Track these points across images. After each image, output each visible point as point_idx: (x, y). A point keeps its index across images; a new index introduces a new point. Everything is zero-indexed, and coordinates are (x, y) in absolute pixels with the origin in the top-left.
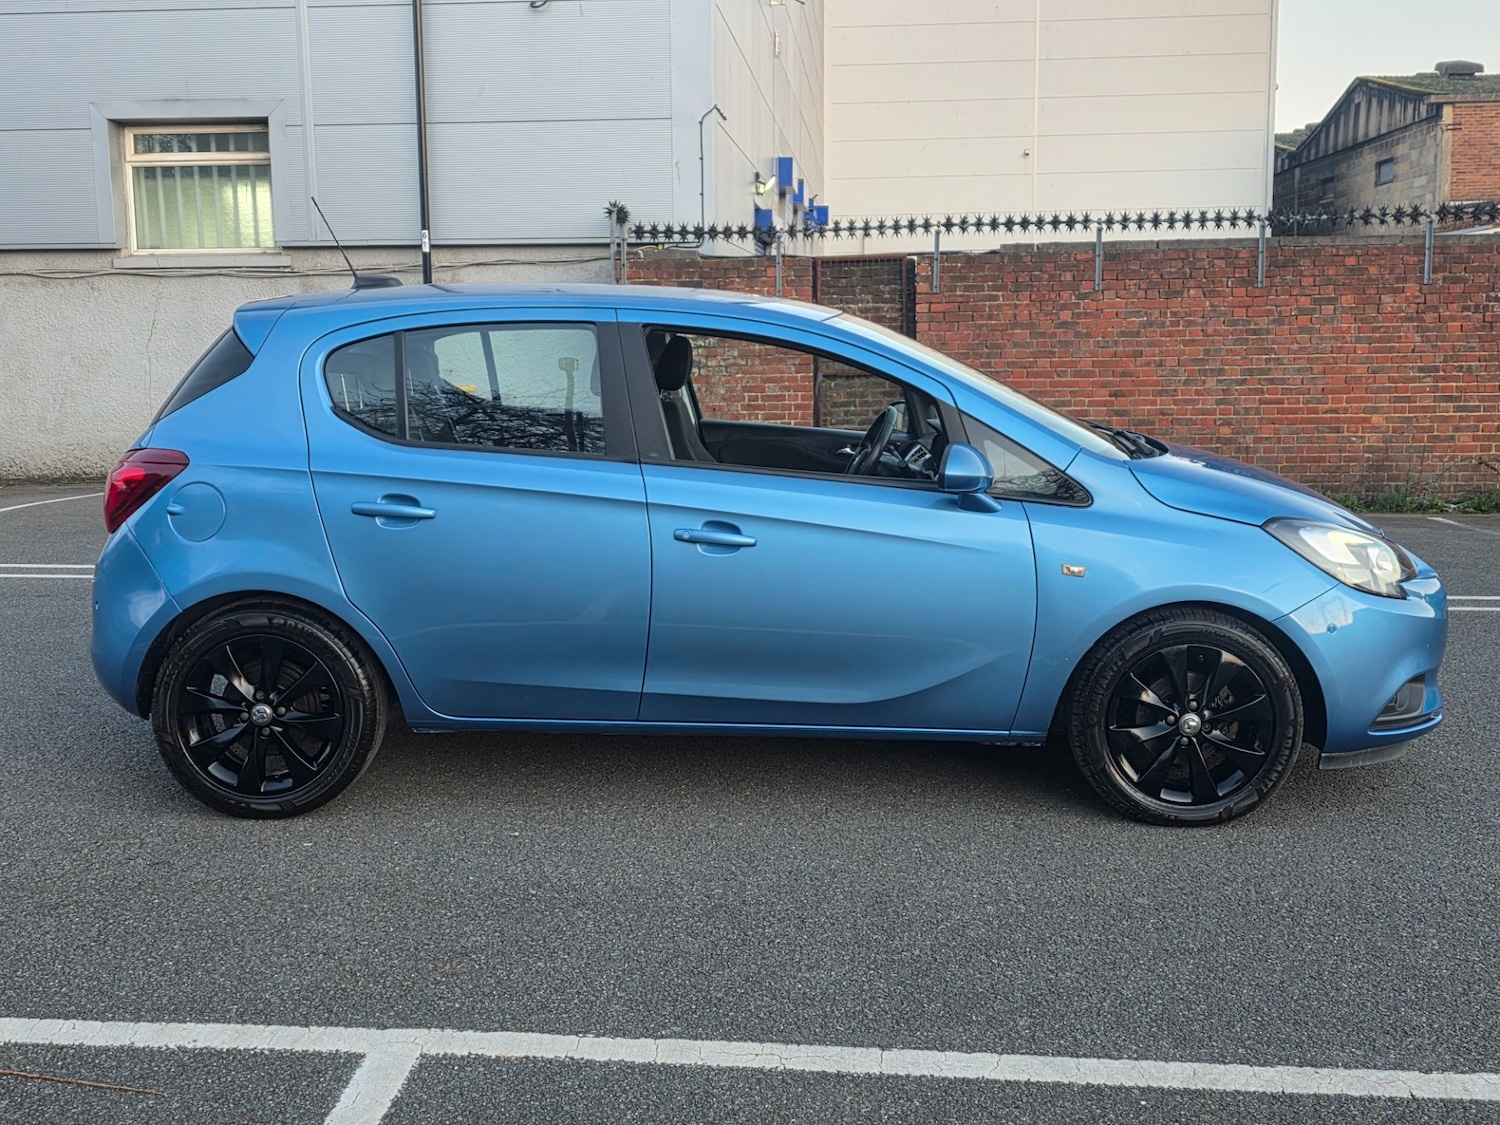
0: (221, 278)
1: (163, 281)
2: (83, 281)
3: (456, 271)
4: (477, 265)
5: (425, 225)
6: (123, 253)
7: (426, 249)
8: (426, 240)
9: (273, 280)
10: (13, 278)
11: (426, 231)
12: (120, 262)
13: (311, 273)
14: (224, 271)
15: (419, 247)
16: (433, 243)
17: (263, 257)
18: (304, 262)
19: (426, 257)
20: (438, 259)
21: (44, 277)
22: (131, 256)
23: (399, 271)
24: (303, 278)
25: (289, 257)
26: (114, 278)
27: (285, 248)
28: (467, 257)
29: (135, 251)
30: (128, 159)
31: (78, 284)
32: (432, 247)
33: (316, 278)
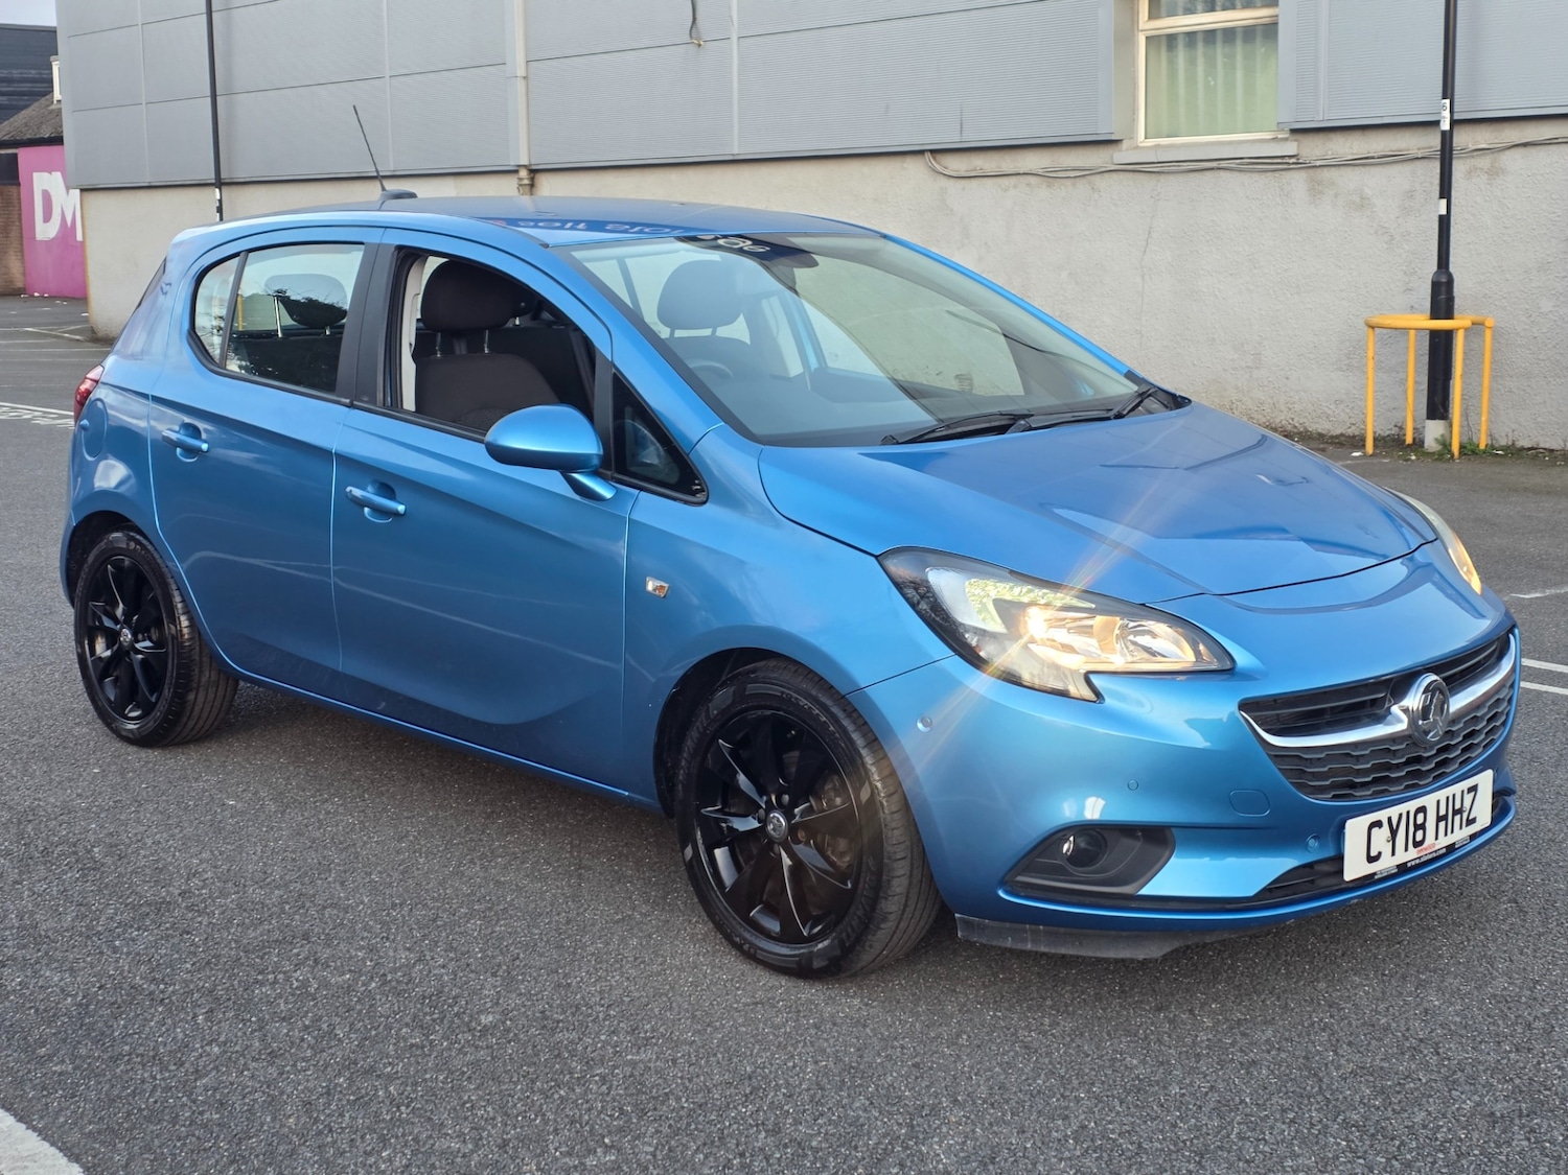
0: (1222, 173)
1: (1162, 178)
2: (1084, 180)
3: (1496, 155)
4: (1525, 145)
5: (1448, 91)
6: (1125, 145)
7: (1445, 126)
8: (1447, 114)
9: (1277, 174)
10: (1021, 178)
11: (1447, 101)
12: (1121, 155)
13: (1318, 163)
14: (1223, 164)
15: (1437, 123)
16: (1456, 117)
17: (1273, 144)
18: (1313, 149)
19: (1447, 138)
20: (1463, 139)
21: (1048, 176)
22: (1137, 147)
23: (1422, 158)
24: (1311, 171)
25: (1296, 144)
26: (1114, 175)
27: (1294, 131)
28: (1513, 134)
29: (1143, 142)
30: (1140, 28)
31: (1082, 185)
32: (1453, 123)
33: (1325, 169)
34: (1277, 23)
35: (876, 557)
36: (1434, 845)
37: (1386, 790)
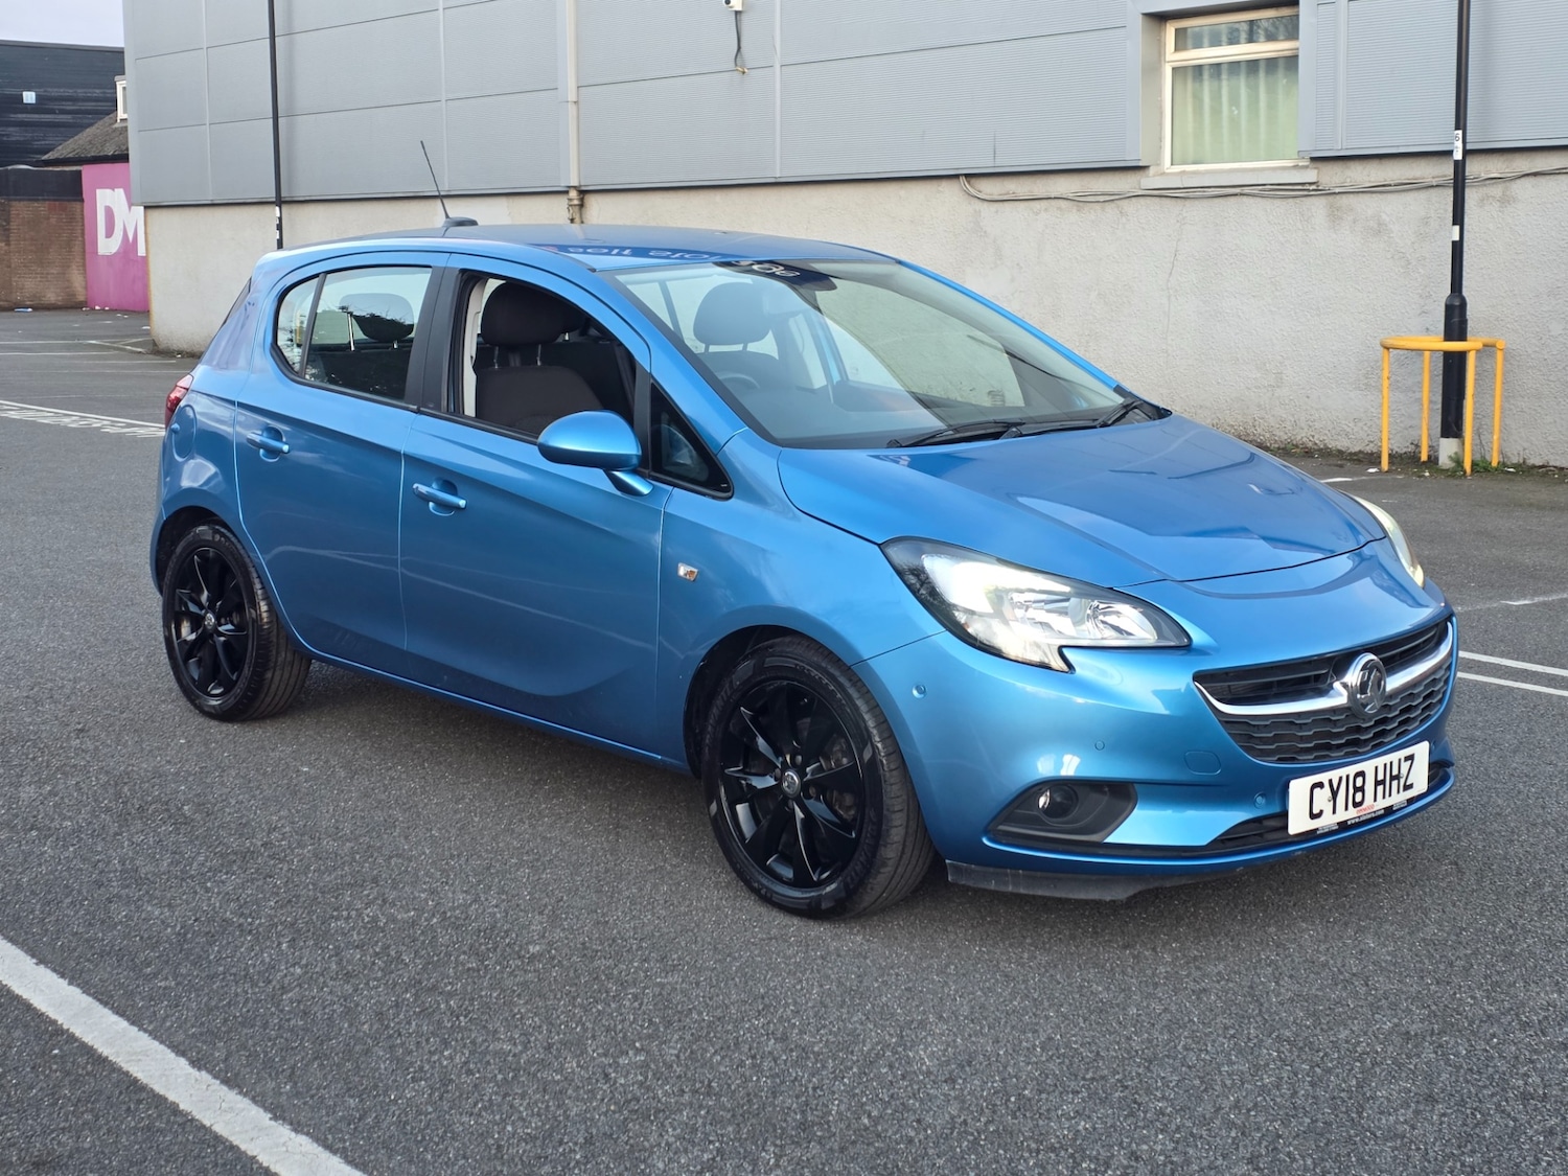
0: (1245, 199)
1: (1188, 203)
2: (1112, 205)
3: (1508, 184)
4: (1535, 174)
5: (1460, 122)
6: (1152, 171)
7: (1458, 156)
8: (1459, 144)
9: (1298, 200)
10: (1053, 202)
11: (1460, 132)
12: (1149, 181)
13: (1337, 190)
14: (1246, 190)
15: (1450, 153)
16: (1469, 147)
17: (1294, 172)
18: (1332, 176)
19: (1459, 167)
20: (1474, 168)
21: (1079, 200)
22: (1164, 174)
23: (1437, 186)
24: (1331, 198)
25: (1316, 171)
26: (1141, 200)
27: (1314, 159)
28: (1523, 164)
29: (1168, 170)
30: (1167, 59)
31: (1110, 207)
32: (1466, 152)
33: (1344, 196)
34: (1297, 56)
35: (879, 545)
36: (1372, 806)
37: (1328, 756)
